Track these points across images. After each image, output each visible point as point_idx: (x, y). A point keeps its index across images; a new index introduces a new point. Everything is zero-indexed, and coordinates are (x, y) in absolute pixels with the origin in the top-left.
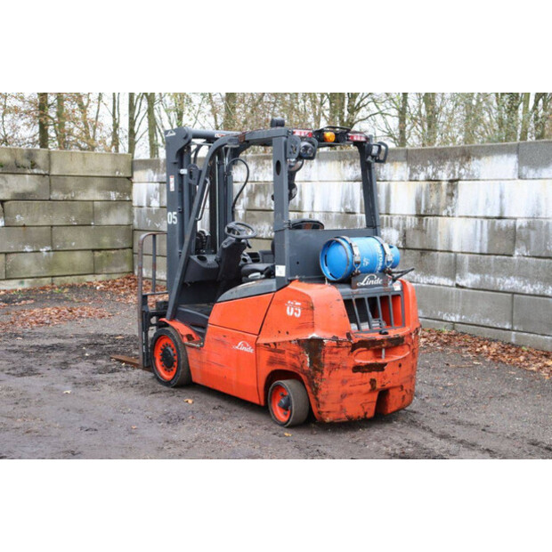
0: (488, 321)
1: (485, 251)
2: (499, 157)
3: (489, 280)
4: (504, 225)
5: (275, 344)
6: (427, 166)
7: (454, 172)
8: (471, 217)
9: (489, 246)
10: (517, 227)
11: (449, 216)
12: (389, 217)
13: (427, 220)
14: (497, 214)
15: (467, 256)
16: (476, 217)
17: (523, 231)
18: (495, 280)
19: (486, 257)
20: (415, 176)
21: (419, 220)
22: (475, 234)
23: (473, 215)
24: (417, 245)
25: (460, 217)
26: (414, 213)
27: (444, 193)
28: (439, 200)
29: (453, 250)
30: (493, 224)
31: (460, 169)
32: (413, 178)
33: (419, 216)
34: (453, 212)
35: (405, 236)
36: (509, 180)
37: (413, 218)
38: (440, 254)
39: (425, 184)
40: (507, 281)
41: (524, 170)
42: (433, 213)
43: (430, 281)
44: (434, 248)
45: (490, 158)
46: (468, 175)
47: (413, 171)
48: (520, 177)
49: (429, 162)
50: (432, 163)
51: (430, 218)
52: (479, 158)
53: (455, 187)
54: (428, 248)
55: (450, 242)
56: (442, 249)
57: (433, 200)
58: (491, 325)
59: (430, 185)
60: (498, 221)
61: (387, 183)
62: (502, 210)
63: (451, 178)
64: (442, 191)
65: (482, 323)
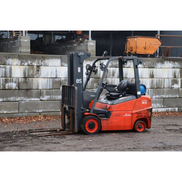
0: (53, 110)
1: (51, 88)
2: (55, 59)
3: (53, 97)
4: (57, 80)
5: (139, 112)
6: (28, 60)
7: (39, 63)
8: (46, 78)
9: (52, 87)
10: (62, 80)
11: (37, 78)
12: (11, 78)
13: (28, 79)
14: (55, 77)
15: (45, 90)
16: (47, 78)
17: (63, 81)
18: (55, 97)
19: (52, 90)
20: (23, 64)
21: (25, 79)
22: (48, 83)
23: (47, 77)
24: (25, 88)
25: (42, 78)
26: (23, 77)
27: (35, 70)
28: (33, 72)
29: (39, 89)
30: (54, 80)
31: (41, 62)
32: (22, 65)
33: (25, 78)
34: (39, 76)
35: (19, 85)
36: (58, 66)
37: (22, 79)
38: (34, 90)
39: (27, 67)
40: (59, 97)
41: (63, 64)
42: (31, 76)
43: (30, 100)
44: (32, 89)
45: (52, 59)
46: (44, 64)
47: (22, 62)
48: (62, 66)
49: (29, 59)
50: (30, 60)
51: (30, 78)
52: (48, 59)
53: (39, 68)
54: (29, 88)
55: (38, 86)
56: (35, 88)
57: (31, 72)
58: (54, 111)
59: (30, 67)
60: (55, 79)
61: (10, 66)
62: (56, 75)
63: (38, 65)
64: (34, 69)
65: (51, 111)
